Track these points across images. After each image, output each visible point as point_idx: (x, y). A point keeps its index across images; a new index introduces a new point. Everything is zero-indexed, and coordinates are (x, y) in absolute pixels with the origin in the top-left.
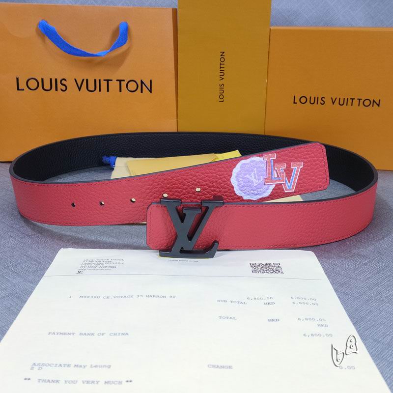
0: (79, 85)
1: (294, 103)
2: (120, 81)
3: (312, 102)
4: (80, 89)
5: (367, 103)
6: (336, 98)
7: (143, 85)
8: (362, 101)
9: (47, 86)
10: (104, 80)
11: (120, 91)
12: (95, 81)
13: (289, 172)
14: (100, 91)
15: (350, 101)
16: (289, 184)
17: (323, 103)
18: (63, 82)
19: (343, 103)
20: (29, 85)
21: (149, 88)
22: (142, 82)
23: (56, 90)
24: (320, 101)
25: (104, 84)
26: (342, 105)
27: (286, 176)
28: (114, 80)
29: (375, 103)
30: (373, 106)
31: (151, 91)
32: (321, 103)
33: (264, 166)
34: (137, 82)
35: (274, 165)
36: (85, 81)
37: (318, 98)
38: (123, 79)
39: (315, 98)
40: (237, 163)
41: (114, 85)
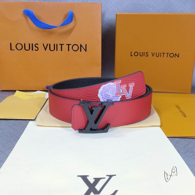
0: (45, 47)
1: (131, 56)
2: (69, 45)
3: (141, 55)
4: (45, 49)
5: (172, 55)
6: (154, 53)
7: (82, 47)
8: (169, 54)
9: (27, 48)
10: (60, 44)
11: (69, 50)
12: (54, 45)
13: (128, 88)
14: (57, 50)
15: (162, 54)
16: (128, 95)
17: (147, 55)
18: (36, 45)
20: (17, 47)
21: (85, 49)
22: (81, 46)
23: (32, 50)
24: (145, 54)
25: (59, 47)
26: (158, 57)
27: (127, 91)
28: (65, 44)
30: (175, 57)
31: (86, 51)
32: (146, 56)
33: (115, 87)
34: (78, 45)
35: (120, 86)
36: (49, 45)
37: (144, 53)
38: (70, 44)
39: (143, 53)
40: (101, 87)
41: (65, 47)
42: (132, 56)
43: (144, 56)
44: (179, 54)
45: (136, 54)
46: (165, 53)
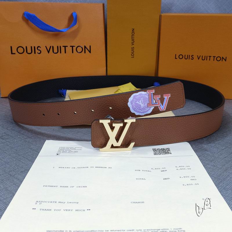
19: (205, 58)
29: (223, 59)
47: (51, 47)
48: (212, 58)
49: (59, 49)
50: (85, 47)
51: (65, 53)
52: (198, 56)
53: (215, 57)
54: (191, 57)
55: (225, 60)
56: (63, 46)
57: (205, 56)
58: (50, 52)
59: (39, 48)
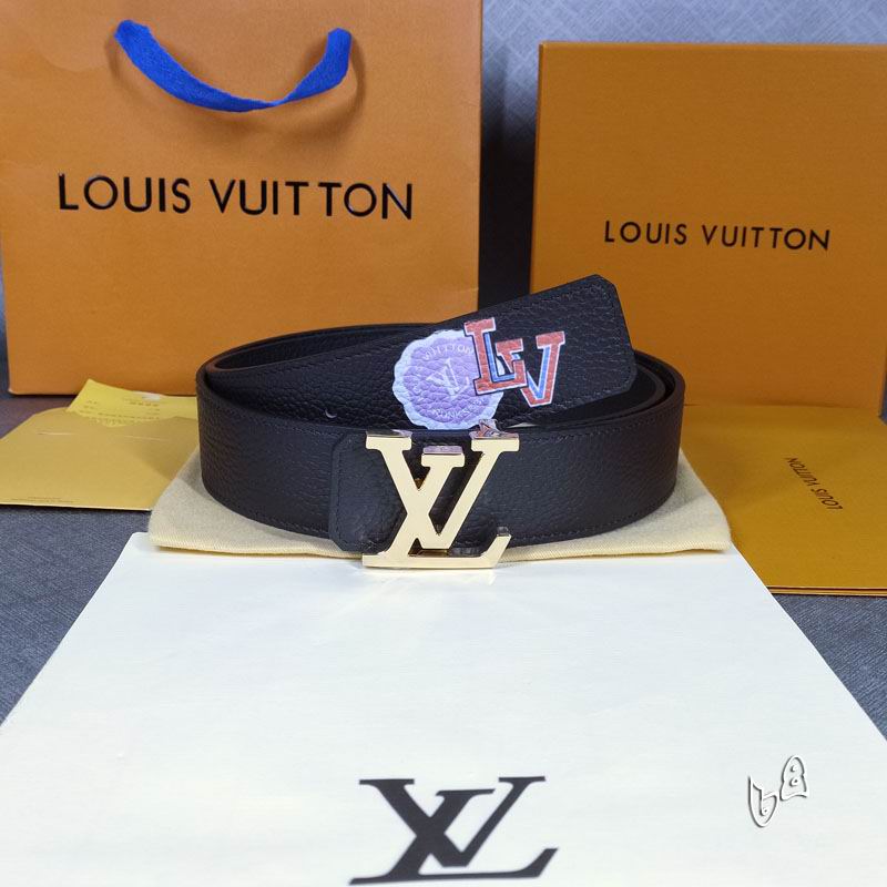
42: (612, 240)
43: (667, 241)
44: (828, 232)
45: (630, 232)
46: (762, 229)
47: (232, 184)
48: (767, 236)
49: (269, 193)
50: (386, 191)
51: (296, 212)
52: (704, 227)
53: (780, 230)
54: (673, 234)
55: (825, 245)
56: (288, 184)
57: (736, 228)
58: (227, 207)
59: (181, 188)
